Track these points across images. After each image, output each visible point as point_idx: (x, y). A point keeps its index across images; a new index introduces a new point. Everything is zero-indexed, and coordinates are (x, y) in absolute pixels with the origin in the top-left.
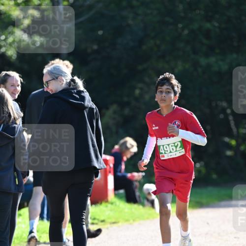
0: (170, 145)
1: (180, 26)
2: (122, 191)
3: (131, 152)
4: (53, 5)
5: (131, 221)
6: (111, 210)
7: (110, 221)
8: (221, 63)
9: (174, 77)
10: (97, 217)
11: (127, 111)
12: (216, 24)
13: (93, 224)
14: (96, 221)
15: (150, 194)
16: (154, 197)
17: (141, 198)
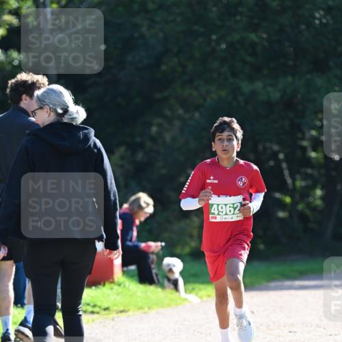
0: (228, 206)
1: (214, 37)
2: (133, 267)
3: (146, 213)
4: (37, 6)
5: (146, 309)
6: (118, 294)
7: (116, 308)
8: (270, 89)
9: (235, 121)
10: (99, 304)
11: (140, 156)
12: (265, 36)
13: (93, 312)
14: (96, 309)
15: (171, 271)
16: (177, 275)
17: (159, 277)
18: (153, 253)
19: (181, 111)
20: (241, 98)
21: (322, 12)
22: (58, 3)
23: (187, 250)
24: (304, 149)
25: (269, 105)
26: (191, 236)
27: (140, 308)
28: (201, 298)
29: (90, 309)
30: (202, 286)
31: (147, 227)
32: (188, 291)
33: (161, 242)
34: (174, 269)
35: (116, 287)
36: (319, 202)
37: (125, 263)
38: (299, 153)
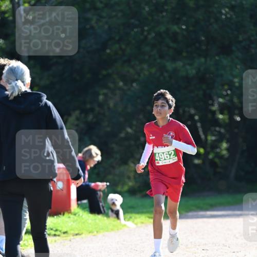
1: (146, 28)
2: (85, 201)
3: (95, 161)
5: (95, 233)
6: (74, 221)
7: (72, 232)
8: (188, 67)
10: (59, 229)
11: (90, 117)
12: (184, 27)
13: (55, 235)
14: (57, 233)
15: (114, 204)
16: (118, 207)
17: (105, 208)
18: (100, 190)
19: (121, 84)
20: (166, 74)
21: (227, 10)
22: (29, 3)
23: (126, 188)
24: (214, 113)
25: (187, 79)
26: (129, 178)
27: (90, 232)
28: (136, 224)
29: (53, 232)
30: (137, 216)
31: (96, 171)
32: (126, 219)
33: (107, 182)
34: (116, 203)
35: (72, 216)
36: (224, 152)
37: (79, 198)
38: (210, 116)
